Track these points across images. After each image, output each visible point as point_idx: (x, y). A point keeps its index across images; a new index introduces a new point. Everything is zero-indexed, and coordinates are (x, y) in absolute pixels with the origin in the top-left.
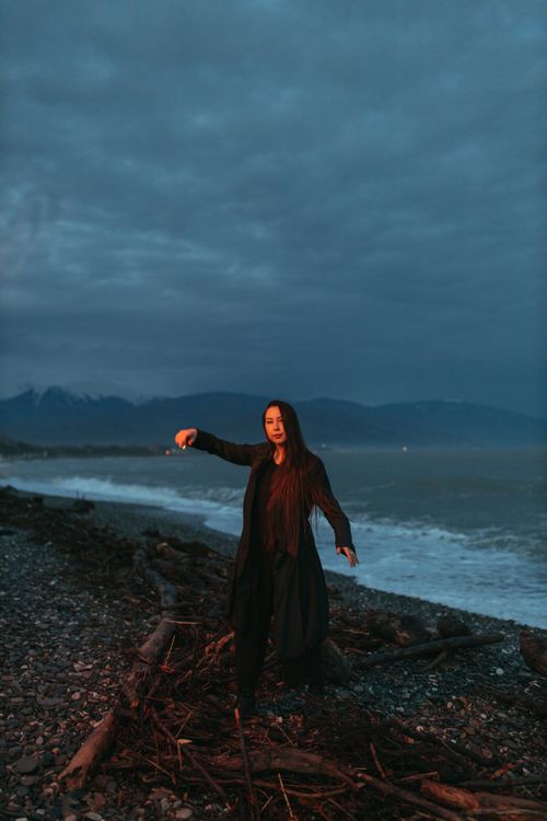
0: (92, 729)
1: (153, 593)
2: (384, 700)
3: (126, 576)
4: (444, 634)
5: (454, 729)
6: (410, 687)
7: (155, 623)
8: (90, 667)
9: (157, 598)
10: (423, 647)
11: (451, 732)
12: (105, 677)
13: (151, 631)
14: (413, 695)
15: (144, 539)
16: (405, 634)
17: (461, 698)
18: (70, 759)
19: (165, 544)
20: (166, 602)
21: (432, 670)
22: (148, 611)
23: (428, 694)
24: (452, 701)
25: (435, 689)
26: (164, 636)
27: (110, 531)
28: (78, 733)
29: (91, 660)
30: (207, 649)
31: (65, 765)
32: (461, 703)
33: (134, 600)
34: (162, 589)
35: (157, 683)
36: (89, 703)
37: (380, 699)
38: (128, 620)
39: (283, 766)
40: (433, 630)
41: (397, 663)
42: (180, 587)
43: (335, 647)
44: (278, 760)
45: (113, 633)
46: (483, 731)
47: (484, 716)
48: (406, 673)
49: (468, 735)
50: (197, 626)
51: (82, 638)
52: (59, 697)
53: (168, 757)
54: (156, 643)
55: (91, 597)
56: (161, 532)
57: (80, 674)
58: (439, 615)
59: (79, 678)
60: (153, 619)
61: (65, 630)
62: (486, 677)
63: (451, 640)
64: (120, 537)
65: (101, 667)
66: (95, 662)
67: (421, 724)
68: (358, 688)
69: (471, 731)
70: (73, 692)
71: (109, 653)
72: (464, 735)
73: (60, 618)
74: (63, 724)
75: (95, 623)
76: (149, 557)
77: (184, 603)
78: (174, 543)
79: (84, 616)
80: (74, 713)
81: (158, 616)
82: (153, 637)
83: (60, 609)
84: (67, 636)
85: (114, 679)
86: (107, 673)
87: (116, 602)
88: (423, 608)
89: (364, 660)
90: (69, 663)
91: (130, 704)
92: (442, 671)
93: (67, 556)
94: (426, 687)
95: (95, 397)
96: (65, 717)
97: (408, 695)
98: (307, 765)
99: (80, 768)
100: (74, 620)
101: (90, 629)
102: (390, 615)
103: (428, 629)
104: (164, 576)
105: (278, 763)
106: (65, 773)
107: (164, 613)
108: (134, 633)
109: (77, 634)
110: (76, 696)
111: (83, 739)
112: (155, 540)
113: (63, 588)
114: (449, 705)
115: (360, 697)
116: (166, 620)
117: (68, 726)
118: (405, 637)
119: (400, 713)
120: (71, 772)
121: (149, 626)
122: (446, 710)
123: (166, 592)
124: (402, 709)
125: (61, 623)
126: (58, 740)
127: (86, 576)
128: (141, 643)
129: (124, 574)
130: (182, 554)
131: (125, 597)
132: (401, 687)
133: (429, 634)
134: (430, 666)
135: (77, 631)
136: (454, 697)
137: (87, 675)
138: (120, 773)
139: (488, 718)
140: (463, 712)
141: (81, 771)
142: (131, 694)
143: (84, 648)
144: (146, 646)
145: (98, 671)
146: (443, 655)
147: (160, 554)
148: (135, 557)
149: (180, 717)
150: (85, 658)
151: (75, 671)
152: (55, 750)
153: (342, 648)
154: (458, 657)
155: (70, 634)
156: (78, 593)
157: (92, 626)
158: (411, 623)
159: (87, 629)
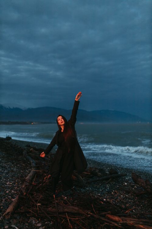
0: (12, 201)
1: (29, 163)
2: (94, 192)
3: (21, 158)
4: (111, 173)
5: (114, 200)
6: (102, 188)
7: (30, 171)
8: (11, 183)
9: (30, 164)
10: (105, 177)
11: (113, 201)
12: (16, 186)
13: (29, 173)
14: (102, 191)
15: (26, 148)
16: (100, 174)
17: (116, 191)
18: (6, 210)
19: (32, 149)
20: (33, 165)
21: (108, 184)
22: (28, 168)
23: (107, 190)
24: (113, 192)
25: (108, 189)
26: (32, 175)
27: (16, 145)
28: (8, 202)
29: (11, 181)
30: (45, 178)
31: (5, 212)
32: (116, 192)
33: (23, 165)
34: (32, 161)
35: (31, 188)
36: (11, 194)
37: (93, 192)
38: (22, 170)
39: (67, 211)
40: (108, 172)
41: (98, 182)
42: (37, 161)
43: (81, 177)
44: (66, 209)
45: (18, 174)
46: (122, 200)
47: (122, 196)
48: (100, 184)
49: (118, 201)
50: (42, 172)
51: (9, 175)
52: (2, 192)
53: (34, 209)
54: (30, 177)
55: (11, 164)
56: (31, 146)
57: (8, 186)
58: (108, 168)
59: (8, 187)
60: (29, 170)
61: (4, 173)
62: (122, 185)
63: (112, 175)
64: (19, 147)
65: (14, 183)
66: (13, 182)
67: (105, 198)
68: (87, 189)
69: (119, 200)
70: (6, 191)
71: (16, 180)
72: (117, 201)
73: (2, 170)
74: (4, 200)
75: (12, 171)
76: (28, 153)
77: (38, 165)
78: (35, 149)
79: (9, 169)
80: (7, 197)
81: (30, 169)
82: (29, 175)
83: (2, 167)
84: (4, 175)
85: (18, 187)
86: (16, 185)
87: (18, 165)
88: (104, 167)
89: (89, 181)
90: (5, 182)
91: (23, 194)
92: (110, 184)
93: (4, 152)
94: (106, 188)
95: (12, 108)
96: (4, 198)
97: (101, 191)
98: (74, 210)
99: (9, 212)
100: (6, 170)
101: (11, 173)
102: (96, 168)
103: (106, 172)
104: (32, 158)
105: (66, 210)
106: (5, 214)
107: (32, 168)
108: (24, 174)
109: (7, 174)
110: (8, 192)
111: (10, 204)
112: (29, 148)
113: (3, 161)
114: (112, 193)
115: (88, 191)
116: (33, 170)
117: (5, 200)
118: (100, 175)
119: (99, 195)
120: (6, 213)
121: (28, 172)
122: (111, 194)
123: (33, 162)
124: (100, 194)
125: (3, 171)
126: (2, 204)
127: (10, 158)
128: (26, 176)
129: (20, 157)
130: (37, 152)
131: (21, 164)
132: (99, 188)
133: (107, 174)
134: (107, 182)
135: (7, 173)
136: (114, 191)
137: (10, 186)
138: (21, 214)
139: (123, 196)
140: (116, 195)
141: (10, 213)
142: (24, 191)
143: (9, 178)
144: (27, 178)
145: (13, 185)
146: (110, 179)
147: (31, 152)
148: (24, 153)
149: (38, 197)
150: (10, 181)
151: (7, 185)
152: (2, 207)
153: (83, 178)
154: (114, 180)
155: (5, 174)
156: (7, 163)
157: (12, 172)
158: (101, 170)
159: (10, 173)
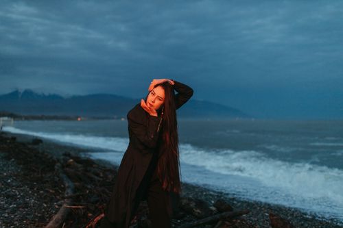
3: (50, 177)
4: (220, 211)
7: (60, 206)
10: (209, 218)
15: (62, 157)
16: (198, 211)
33: (51, 191)
34: (67, 185)
38: (45, 203)
42: (76, 183)
45: (35, 211)
50: (83, 209)
55: (28, 189)
63: (223, 214)
64: (49, 156)
73: (6, 203)
75: (26, 205)
76: (63, 167)
79: (21, 201)
83: (8, 196)
84: (6, 215)
87: (41, 192)
93: (21, 166)
100: (14, 204)
104: (69, 177)
109: (13, 214)
112: (68, 158)
116: (65, 206)
118: (199, 213)
121: (57, 207)
123: (68, 187)
127: (28, 177)
129: (49, 175)
130: (80, 165)
131: (47, 189)
133: (212, 211)
135: (13, 211)
146: (220, 222)
147: (69, 165)
148: (56, 167)
154: (227, 223)
155: (8, 213)
156: (21, 187)
157: (23, 208)
158: (201, 204)
159: (21, 209)
